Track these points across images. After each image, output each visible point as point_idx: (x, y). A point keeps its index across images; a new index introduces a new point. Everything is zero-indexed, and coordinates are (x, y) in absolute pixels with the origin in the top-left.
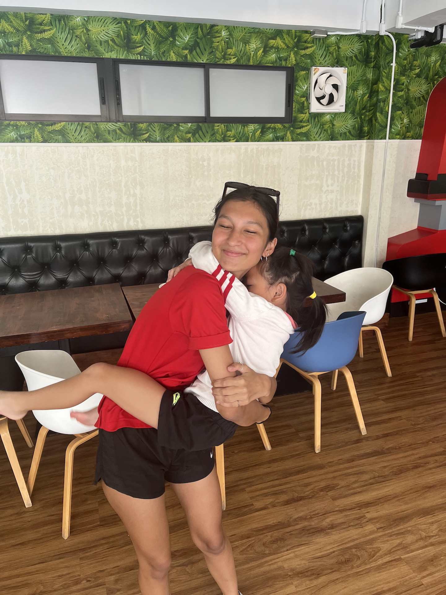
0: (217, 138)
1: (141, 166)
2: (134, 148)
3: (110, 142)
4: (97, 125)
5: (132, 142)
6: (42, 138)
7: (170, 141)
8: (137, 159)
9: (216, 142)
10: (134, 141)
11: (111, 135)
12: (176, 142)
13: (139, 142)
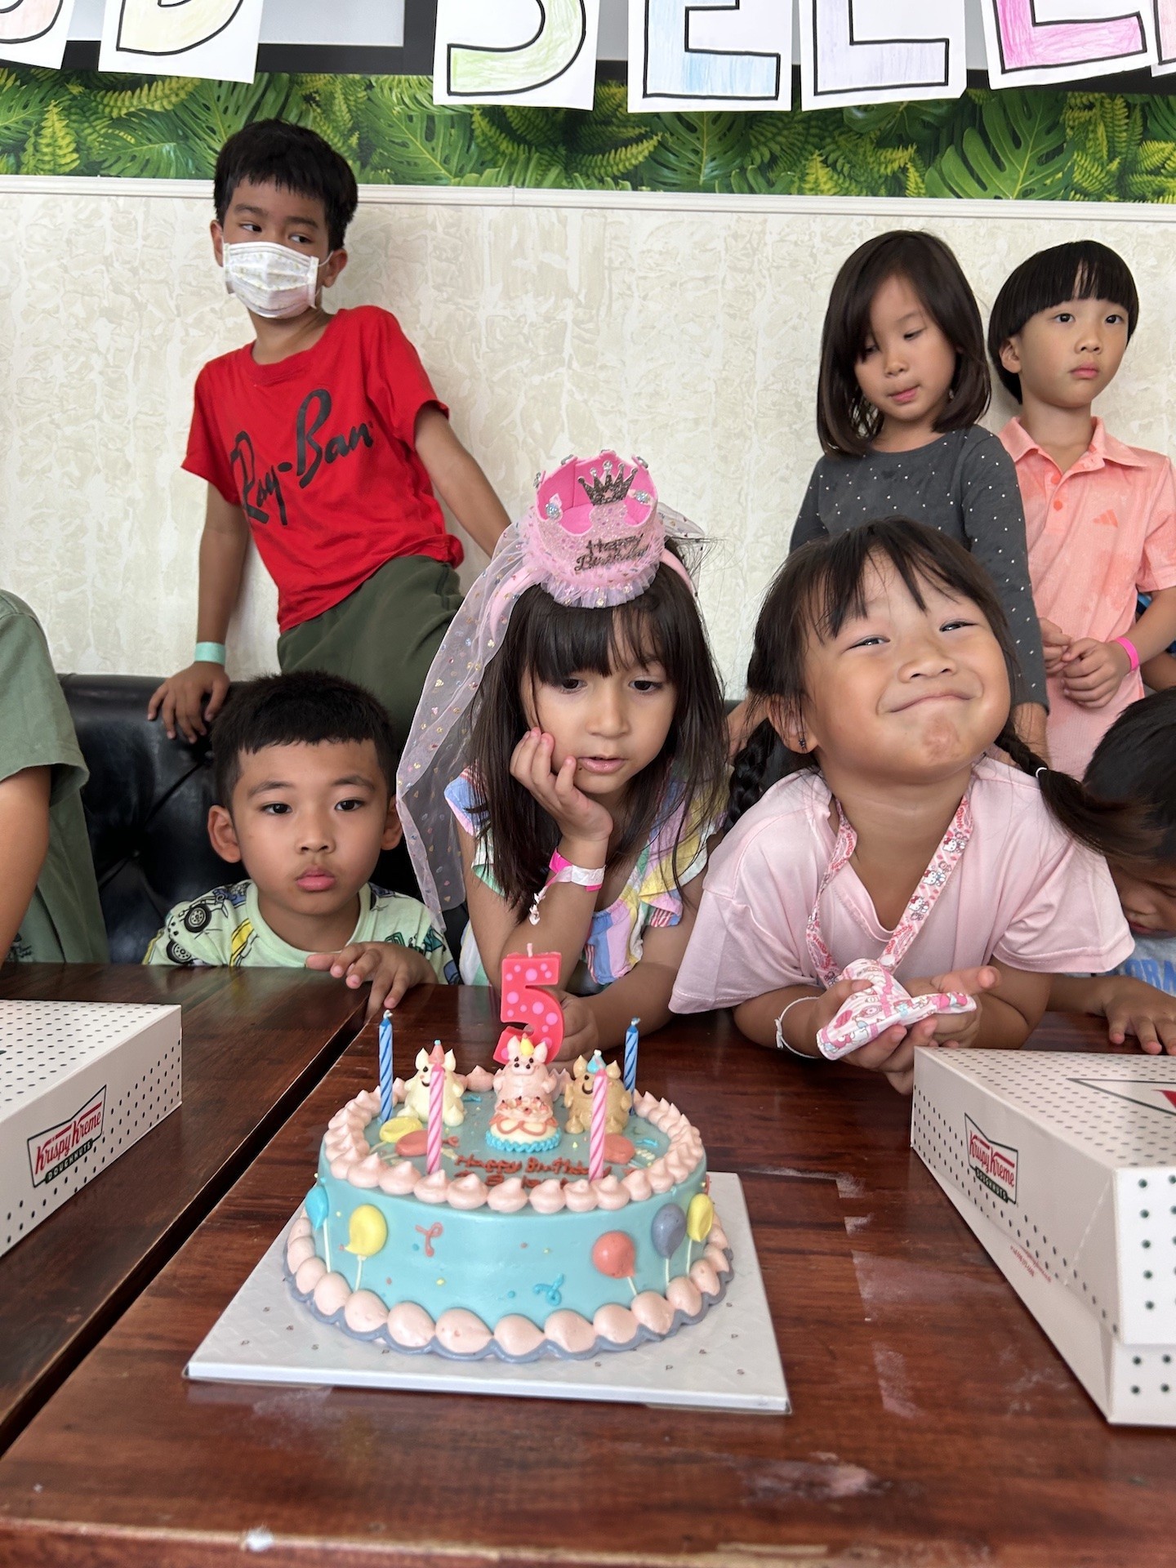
0: (1077, 177)
1: (591, 326)
2: (563, 222)
3: (435, 180)
4: (370, 86)
5: (556, 185)
6: (76, 150)
7: (778, 187)
8: (574, 284)
9: (1065, 198)
10: (568, 179)
11: (439, 141)
12: (816, 191)
13: (596, 183)
